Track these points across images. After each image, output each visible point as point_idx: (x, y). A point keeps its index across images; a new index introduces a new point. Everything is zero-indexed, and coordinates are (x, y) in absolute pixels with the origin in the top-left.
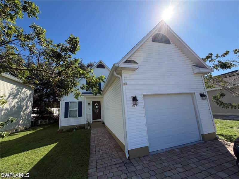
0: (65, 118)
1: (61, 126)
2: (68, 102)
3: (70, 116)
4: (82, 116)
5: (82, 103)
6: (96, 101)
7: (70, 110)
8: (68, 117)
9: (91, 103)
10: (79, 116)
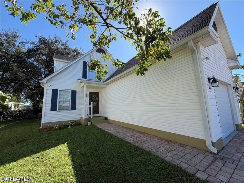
0: (51, 111)
1: (45, 122)
2: (58, 90)
3: (60, 109)
4: (75, 110)
5: (77, 93)
6: (94, 92)
7: (59, 101)
8: (56, 110)
9: (88, 94)
10: (72, 109)
